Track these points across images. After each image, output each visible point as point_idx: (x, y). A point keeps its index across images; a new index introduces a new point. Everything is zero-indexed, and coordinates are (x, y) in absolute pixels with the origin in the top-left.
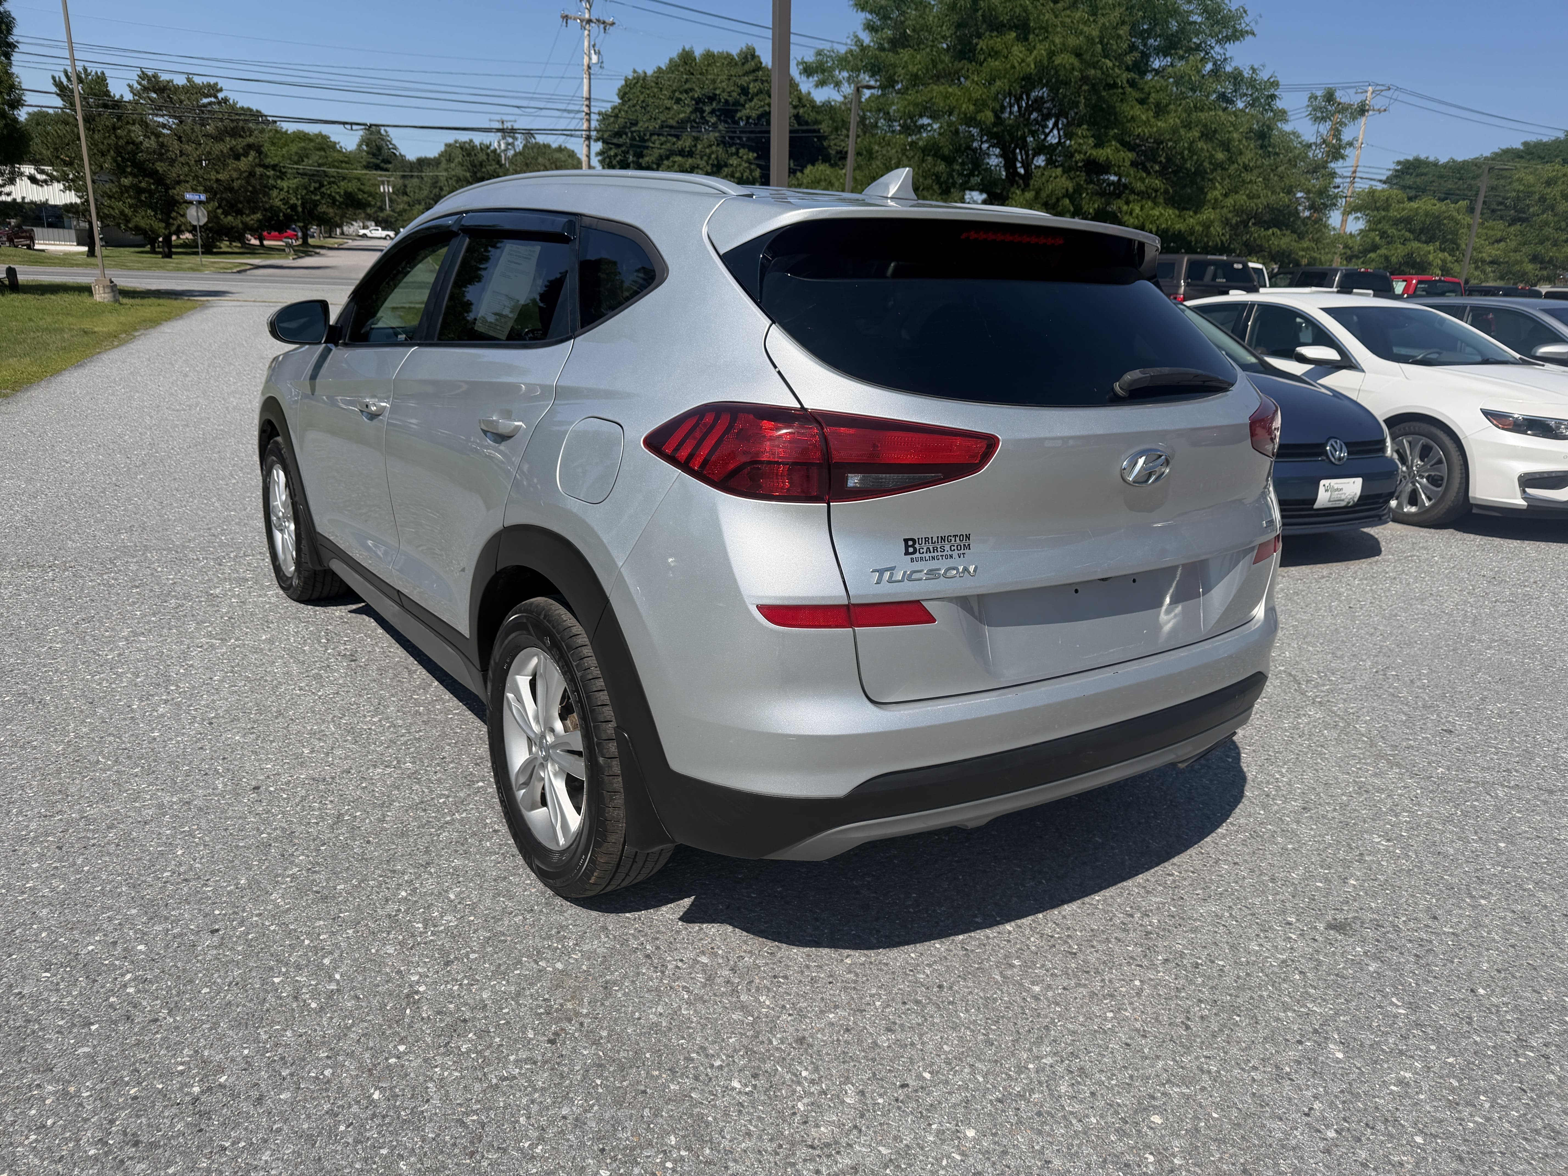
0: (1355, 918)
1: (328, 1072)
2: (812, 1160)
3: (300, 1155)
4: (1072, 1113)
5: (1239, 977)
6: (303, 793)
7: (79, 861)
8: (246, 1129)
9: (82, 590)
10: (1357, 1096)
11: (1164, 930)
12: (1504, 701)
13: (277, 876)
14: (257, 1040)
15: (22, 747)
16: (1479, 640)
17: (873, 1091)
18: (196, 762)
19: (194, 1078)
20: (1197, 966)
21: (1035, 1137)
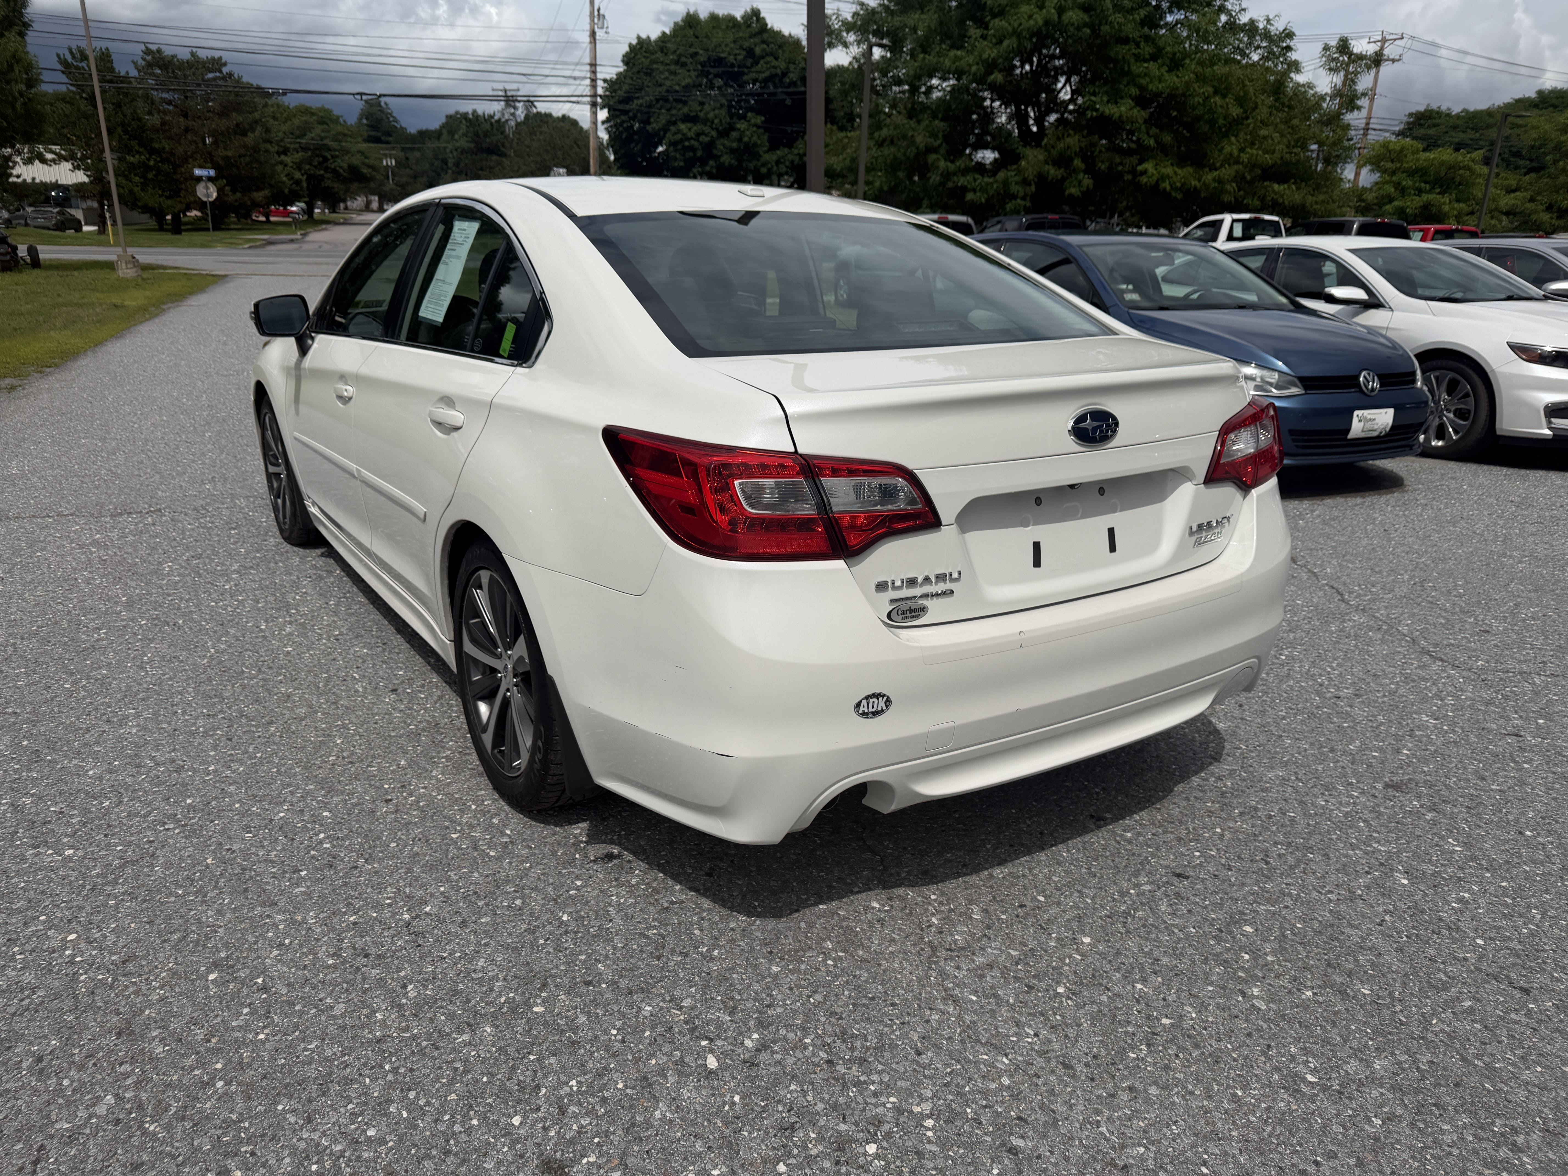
0: (1410, 779)
1: (518, 902)
2: (952, 959)
3: (510, 962)
4: (1173, 925)
5: (1309, 825)
6: (439, 693)
7: (251, 750)
8: (458, 944)
9: (183, 532)
10: (1423, 912)
11: (1237, 790)
12: (1537, 606)
13: (434, 757)
14: (449, 880)
15: (171, 661)
16: (1511, 556)
17: (996, 910)
18: (333, 671)
20: (1270, 817)
21: (1143, 942)
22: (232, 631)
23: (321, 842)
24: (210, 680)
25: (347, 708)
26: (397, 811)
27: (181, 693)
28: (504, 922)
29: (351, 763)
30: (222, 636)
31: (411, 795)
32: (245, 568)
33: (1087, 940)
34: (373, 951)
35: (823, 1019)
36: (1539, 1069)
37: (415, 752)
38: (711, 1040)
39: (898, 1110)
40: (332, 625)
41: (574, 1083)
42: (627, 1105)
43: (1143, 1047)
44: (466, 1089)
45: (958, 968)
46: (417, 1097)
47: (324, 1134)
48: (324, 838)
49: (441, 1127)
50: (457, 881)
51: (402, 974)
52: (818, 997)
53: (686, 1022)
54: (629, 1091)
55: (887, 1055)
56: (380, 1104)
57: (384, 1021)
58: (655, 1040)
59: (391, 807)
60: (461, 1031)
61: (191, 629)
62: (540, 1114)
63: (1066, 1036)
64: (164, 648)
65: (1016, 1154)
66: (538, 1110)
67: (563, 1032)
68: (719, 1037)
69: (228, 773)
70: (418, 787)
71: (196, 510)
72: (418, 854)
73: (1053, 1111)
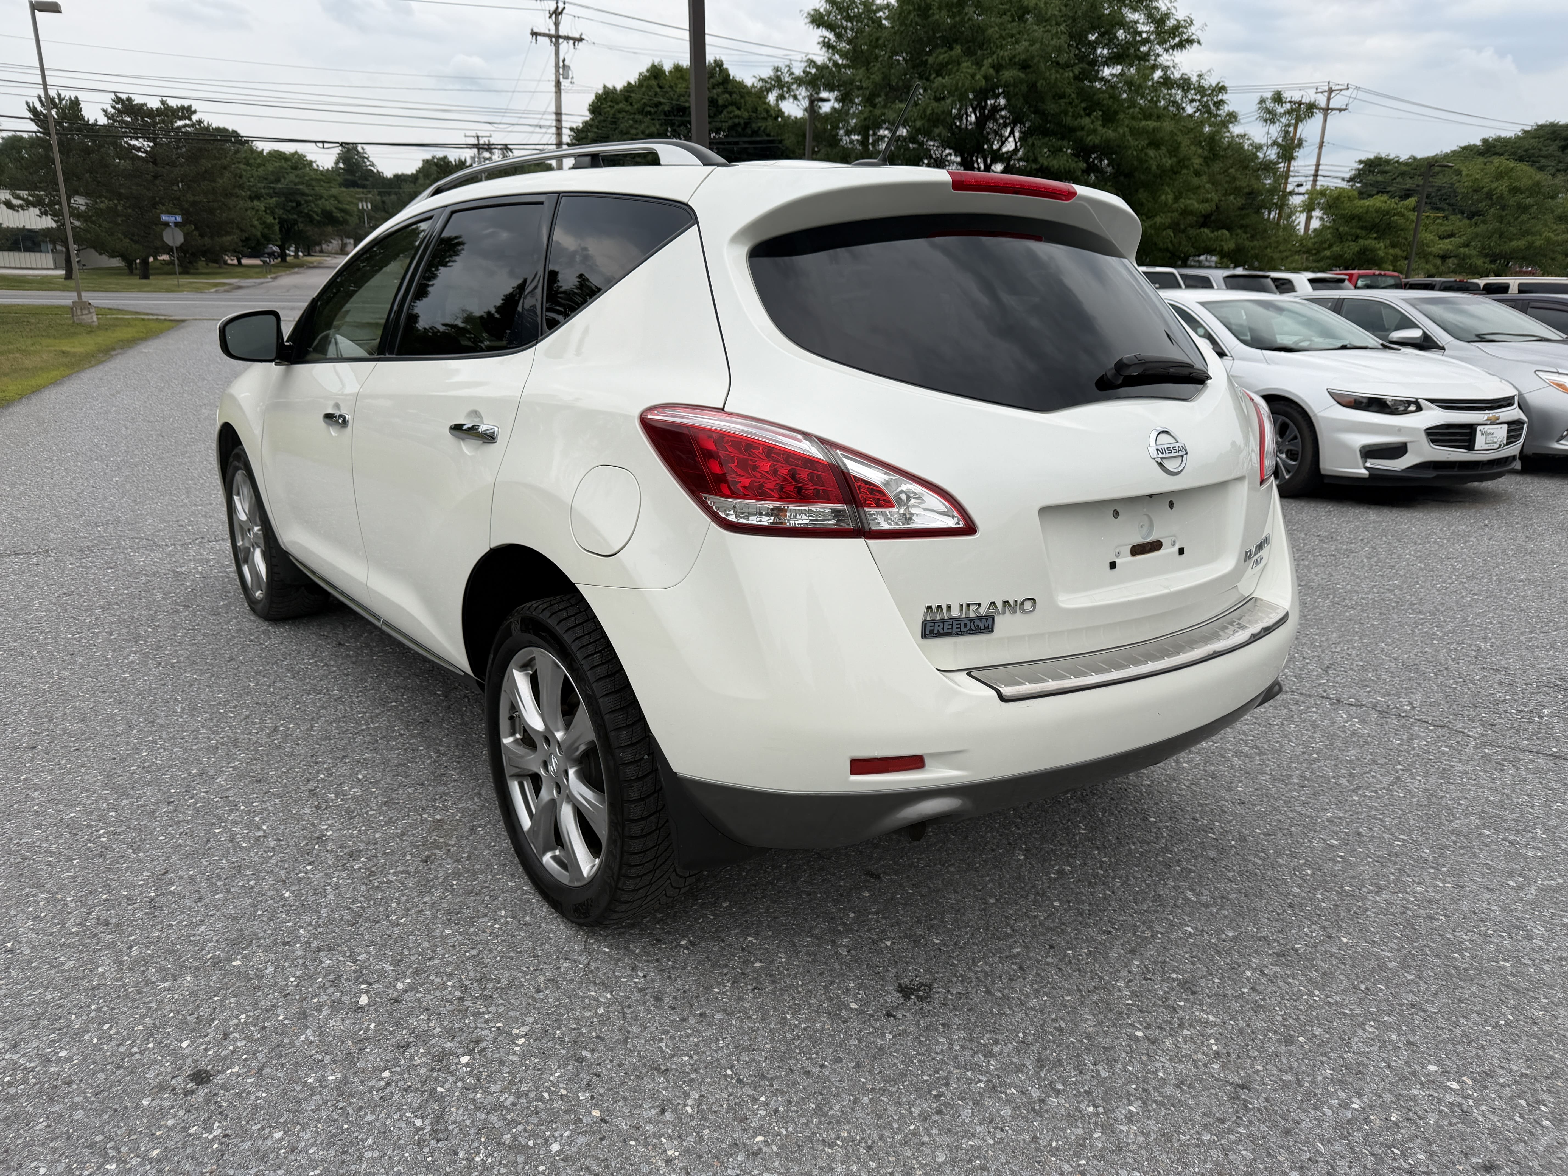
19: (151, 887)
22: (80, 660)
24: (45, 703)
25: (161, 726)
26: (175, 811)
27: (15, 715)
28: (234, 898)
30: (68, 664)
31: (192, 798)
32: (109, 603)
35: (470, 968)
36: (1045, 998)
37: (208, 762)
38: (370, 984)
39: (500, 1032)
40: (174, 654)
41: (244, 1016)
42: (280, 1031)
43: (729, 984)
44: (153, 1022)
46: (110, 1028)
47: (24, 1055)
48: (104, 833)
49: (122, 1049)
50: (207, 866)
51: (132, 938)
52: (474, 952)
53: (355, 972)
54: (286, 1022)
55: (511, 993)
56: (76, 1034)
57: (103, 974)
58: (324, 985)
60: (164, 980)
61: (42, 658)
62: (206, 1039)
63: (669, 977)
65: (581, 1063)
66: (206, 1036)
67: (250, 979)
68: (378, 982)
69: (37, 781)
70: (201, 791)
71: (81, 551)
72: (180, 845)
73: (629, 1032)
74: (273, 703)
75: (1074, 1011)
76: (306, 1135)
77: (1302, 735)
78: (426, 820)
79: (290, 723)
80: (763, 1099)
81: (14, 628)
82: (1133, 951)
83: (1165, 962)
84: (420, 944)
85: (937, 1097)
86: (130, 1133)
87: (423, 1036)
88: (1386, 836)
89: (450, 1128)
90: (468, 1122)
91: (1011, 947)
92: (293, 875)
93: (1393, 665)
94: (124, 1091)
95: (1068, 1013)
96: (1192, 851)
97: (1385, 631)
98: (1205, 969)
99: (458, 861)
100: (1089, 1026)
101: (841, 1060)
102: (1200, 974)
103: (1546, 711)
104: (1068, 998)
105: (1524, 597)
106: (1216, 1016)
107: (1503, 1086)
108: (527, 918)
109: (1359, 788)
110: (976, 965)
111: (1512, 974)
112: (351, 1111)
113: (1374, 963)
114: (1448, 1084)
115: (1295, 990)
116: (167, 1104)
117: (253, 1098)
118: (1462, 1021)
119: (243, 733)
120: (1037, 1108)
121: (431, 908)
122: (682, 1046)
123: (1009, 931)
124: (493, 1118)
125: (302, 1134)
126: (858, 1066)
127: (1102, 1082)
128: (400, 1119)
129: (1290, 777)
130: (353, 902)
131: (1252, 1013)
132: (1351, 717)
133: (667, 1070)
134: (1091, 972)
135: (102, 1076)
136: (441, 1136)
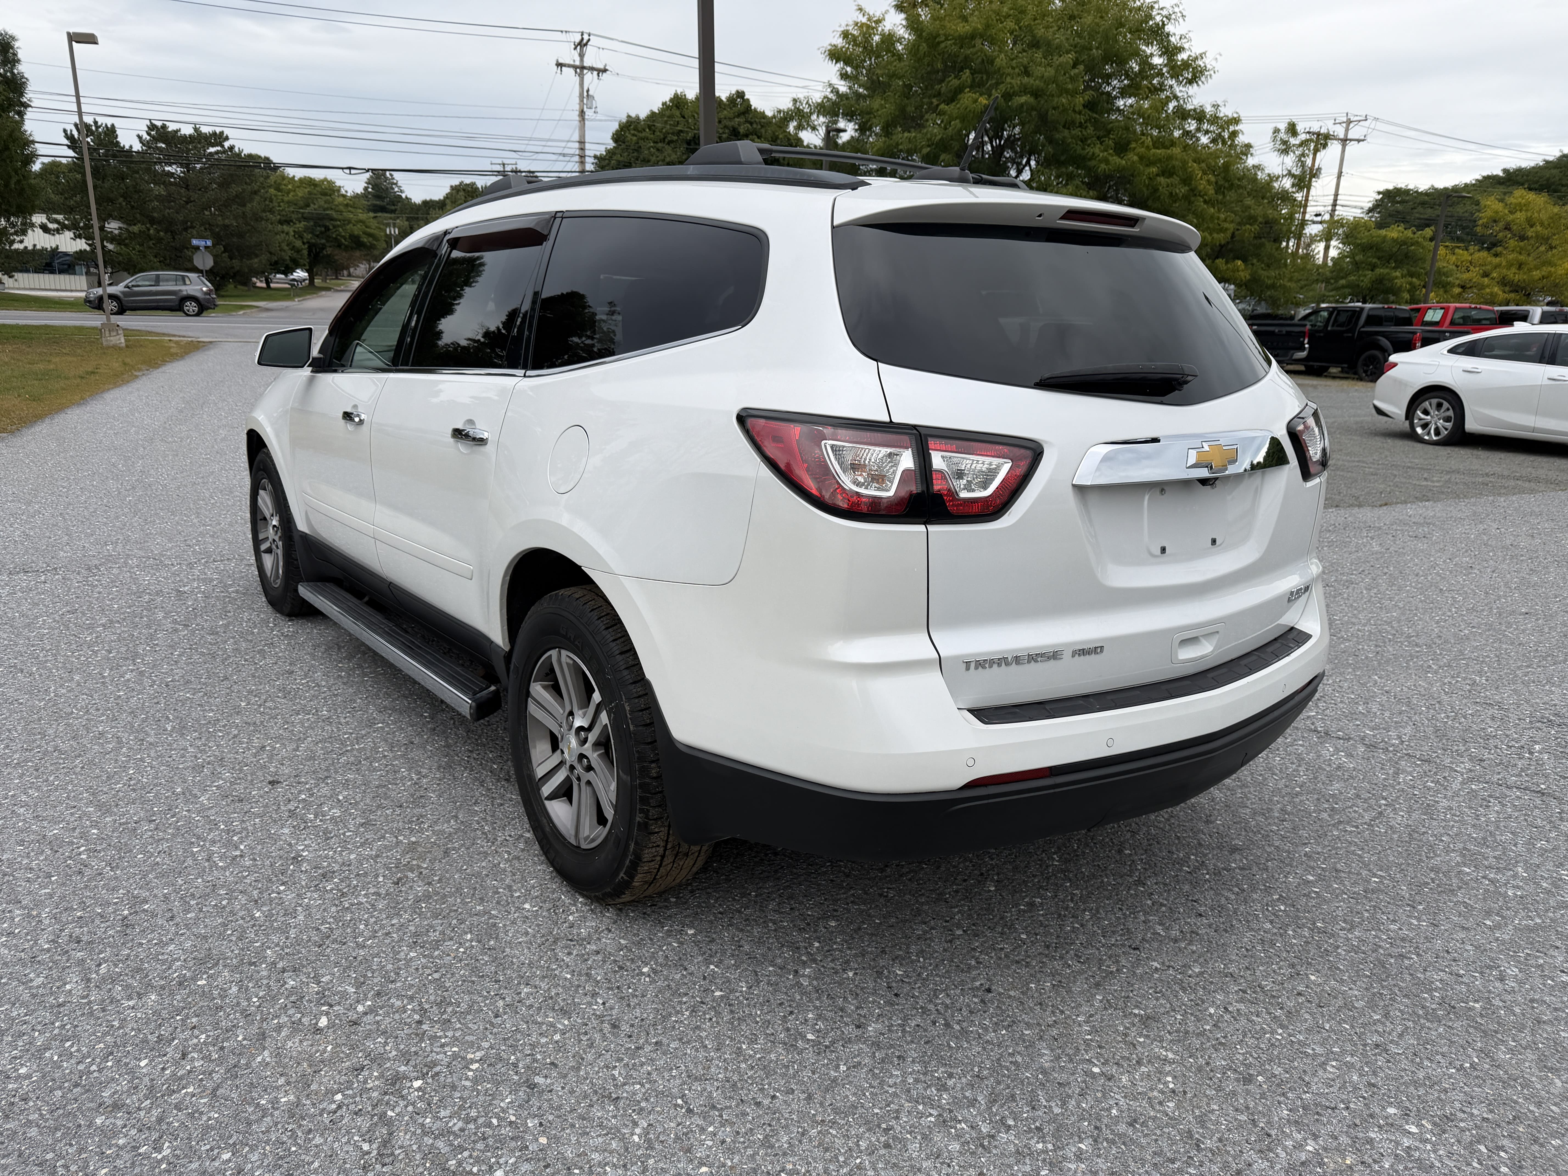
1: (224, 903)
3: (196, 947)
6: (236, 732)
7: (51, 779)
8: (159, 933)
9: (69, 590)
13: (206, 786)
14: (175, 885)
18: (152, 712)
19: (125, 905)
22: (77, 678)
23: (80, 854)
24: (39, 719)
25: (151, 744)
26: (157, 829)
27: (9, 731)
28: (205, 917)
29: (134, 790)
30: (66, 682)
31: (173, 817)
32: (111, 622)
33: (691, 932)
34: (85, 938)
35: (431, 991)
36: (1004, 1032)
37: (193, 781)
38: (331, 1006)
39: (455, 1056)
40: (170, 673)
41: (203, 1036)
42: (238, 1052)
44: (113, 1040)
45: (569, 954)
46: (72, 1046)
48: (85, 850)
49: (81, 1067)
50: (182, 885)
51: (101, 956)
52: (436, 976)
53: (317, 993)
54: (245, 1042)
55: (470, 1017)
56: (38, 1051)
57: (71, 991)
58: (286, 1006)
59: (152, 826)
60: (130, 998)
61: (41, 675)
62: (164, 1058)
63: (629, 1005)
64: (11, 693)
65: (533, 1089)
66: (165, 1055)
67: (214, 999)
68: (339, 1003)
69: (24, 798)
70: (182, 810)
71: (89, 569)
72: (158, 863)
73: (583, 1059)
74: (262, 722)
75: (1032, 1045)
76: (255, 1157)
77: (1287, 768)
78: (401, 841)
79: (277, 743)
80: (711, 1129)
81: (16, 645)
82: (1097, 985)
83: (1128, 997)
84: (384, 966)
85: (887, 1130)
86: (80, 1151)
87: (378, 1059)
88: (1364, 873)
89: (397, 1152)
90: (415, 1147)
91: (974, 979)
92: (265, 895)
93: (1385, 698)
94: (79, 1108)
95: (1026, 1047)
96: (1165, 884)
97: (1380, 664)
98: (1168, 1005)
99: (429, 884)
100: (1046, 1061)
101: (793, 1091)
102: (1162, 1010)
103: (1537, 747)
104: (1027, 1032)
105: (1524, 631)
106: (1176, 1053)
107: (1463, 1130)
108: (492, 943)
109: (1340, 822)
110: (937, 997)
111: (1481, 1015)
112: (300, 1134)
113: (1340, 1002)
114: (1407, 1127)
115: (1258, 1028)
116: (120, 1123)
117: (205, 1118)
118: (1426, 1063)
119: (230, 752)
120: (986, 1144)
121: (399, 930)
122: (634, 1074)
123: (973, 963)
124: (440, 1144)
125: (250, 1156)
126: (810, 1098)
127: (1054, 1119)
128: (349, 1142)
129: (1270, 810)
130: (322, 924)
131: (1213, 1051)
132: (1337, 751)
133: (618, 1098)
134: (1053, 1006)
135: (59, 1093)
136: (387, 1160)
